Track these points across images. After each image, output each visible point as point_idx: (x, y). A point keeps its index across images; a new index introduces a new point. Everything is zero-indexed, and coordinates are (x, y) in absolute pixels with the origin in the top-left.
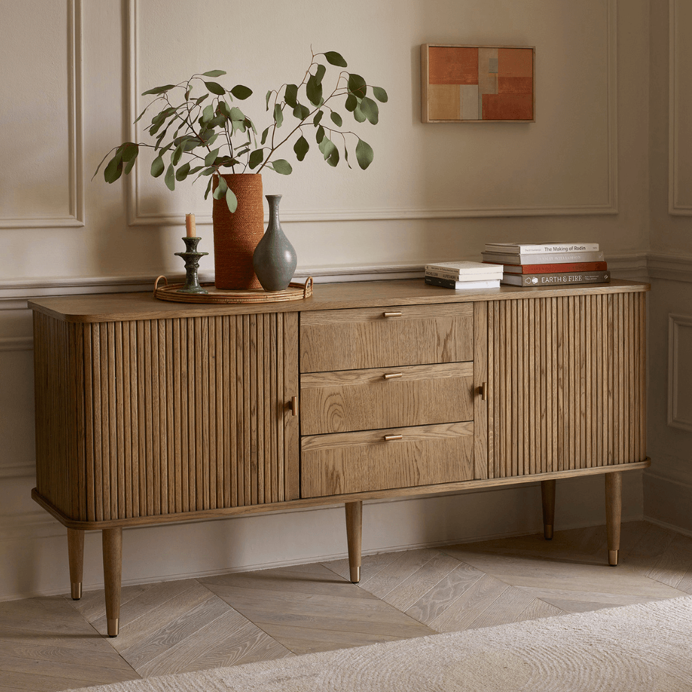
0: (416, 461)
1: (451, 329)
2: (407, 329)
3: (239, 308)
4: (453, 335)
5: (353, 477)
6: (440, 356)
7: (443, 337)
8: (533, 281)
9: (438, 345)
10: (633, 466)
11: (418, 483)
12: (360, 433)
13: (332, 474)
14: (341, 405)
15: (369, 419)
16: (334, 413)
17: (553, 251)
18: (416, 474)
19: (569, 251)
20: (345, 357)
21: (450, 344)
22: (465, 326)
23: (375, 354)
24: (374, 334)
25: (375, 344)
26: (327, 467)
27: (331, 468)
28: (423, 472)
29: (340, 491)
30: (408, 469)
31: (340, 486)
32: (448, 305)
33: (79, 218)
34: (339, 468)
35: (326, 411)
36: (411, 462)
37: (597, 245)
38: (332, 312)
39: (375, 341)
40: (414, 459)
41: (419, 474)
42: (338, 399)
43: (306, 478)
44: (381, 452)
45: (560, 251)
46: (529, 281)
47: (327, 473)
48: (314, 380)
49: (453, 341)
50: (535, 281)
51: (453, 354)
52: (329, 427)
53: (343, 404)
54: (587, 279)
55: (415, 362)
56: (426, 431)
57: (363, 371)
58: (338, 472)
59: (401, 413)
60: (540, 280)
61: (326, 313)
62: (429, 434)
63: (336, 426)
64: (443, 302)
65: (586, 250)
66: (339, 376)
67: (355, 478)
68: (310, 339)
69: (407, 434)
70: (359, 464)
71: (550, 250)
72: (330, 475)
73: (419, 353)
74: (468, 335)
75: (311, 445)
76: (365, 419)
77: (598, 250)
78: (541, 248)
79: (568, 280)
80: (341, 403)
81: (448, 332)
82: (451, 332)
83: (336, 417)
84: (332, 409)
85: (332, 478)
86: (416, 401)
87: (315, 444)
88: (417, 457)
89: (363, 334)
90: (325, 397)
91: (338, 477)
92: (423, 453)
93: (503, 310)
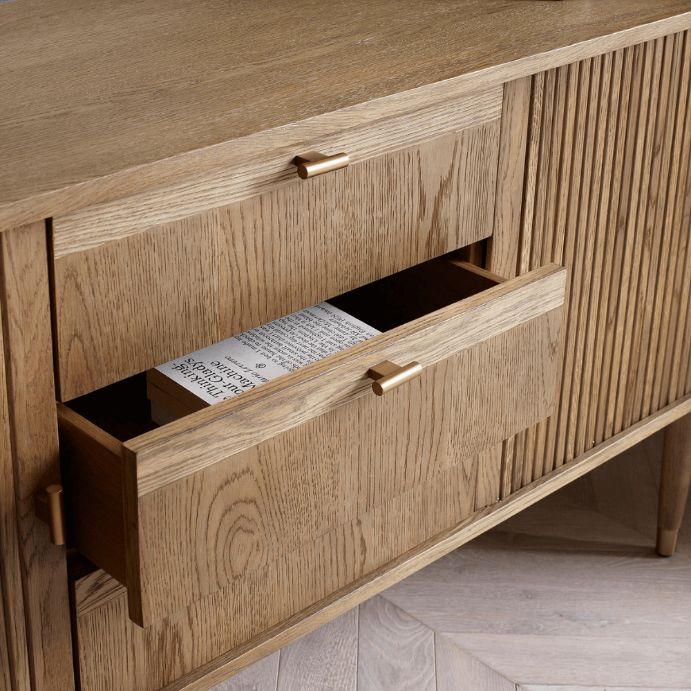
0: (359, 523)
1: (452, 166)
2: (350, 193)
4: (455, 181)
5: (214, 623)
6: (422, 244)
7: (432, 194)
9: (422, 215)
11: (362, 571)
13: (162, 639)
14: (253, 501)
16: (234, 530)
21: (448, 207)
22: (483, 149)
23: (269, 284)
24: (268, 229)
25: (267, 257)
28: (373, 542)
29: (184, 668)
30: (341, 548)
31: (182, 657)
34: (180, 618)
39: (267, 249)
40: (355, 522)
41: (364, 550)
42: (246, 488)
43: (93, 678)
49: (454, 197)
51: (452, 232)
53: (257, 495)
67: (218, 623)
68: (86, 291)
72: (155, 643)
73: (377, 250)
74: (486, 173)
76: (314, 513)
80: (253, 494)
81: (446, 174)
82: (451, 173)
84: (228, 521)
85: (162, 647)
89: (238, 234)
90: (208, 494)
91: (177, 637)
93: (562, 89)
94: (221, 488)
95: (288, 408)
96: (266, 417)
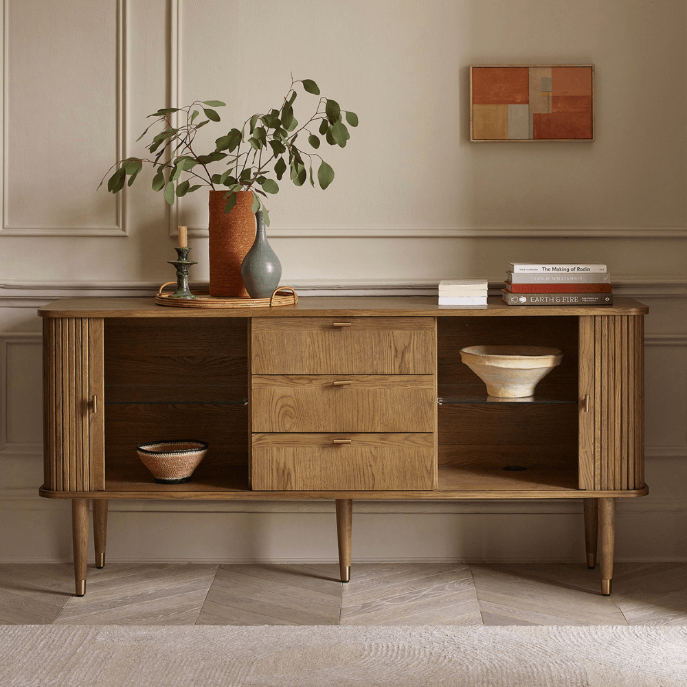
0: (371, 466)
1: (410, 342)
2: (361, 339)
3: (190, 311)
4: (412, 348)
5: (305, 476)
6: (397, 366)
7: (400, 349)
8: (520, 299)
9: (396, 356)
10: (619, 494)
11: (373, 487)
12: (312, 435)
13: (283, 471)
14: (292, 407)
15: (322, 423)
16: (285, 414)
17: (551, 271)
18: (371, 478)
19: (570, 271)
20: (297, 362)
21: (409, 356)
22: (426, 340)
23: (328, 361)
24: (327, 342)
25: (328, 352)
26: (278, 463)
27: (282, 465)
28: (378, 477)
29: (292, 488)
30: (362, 473)
31: (291, 483)
32: (405, 319)
33: (124, 229)
34: (290, 465)
35: (277, 411)
36: (365, 468)
37: (605, 267)
38: (283, 319)
39: (328, 350)
40: (368, 464)
41: (374, 479)
42: (290, 402)
43: (257, 472)
44: (334, 455)
45: (559, 272)
46: (515, 300)
47: (278, 470)
48: (265, 382)
49: (411, 354)
50: (523, 300)
51: (411, 366)
52: (280, 427)
53: (294, 406)
54: (584, 300)
55: (370, 372)
56: (383, 439)
57: (315, 377)
58: (289, 469)
59: (355, 420)
60: (528, 299)
61: (277, 320)
62: (385, 442)
63: (288, 426)
64: (399, 315)
65: (591, 271)
66: (291, 380)
67: (307, 477)
68: (261, 342)
69: (361, 440)
70: (311, 464)
71: (549, 270)
72: (281, 472)
73: (375, 363)
75: (261, 442)
76: (317, 422)
77: (605, 271)
78: (539, 268)
79: (562, 300)
80: (292, 404)
81: (407, 344)
82: (409, 344)
83: (287, 418)
84: (283, 410)
85: (283, 475)
86: (372, 408)
87: (265, 441)
88: (372, 463)
89: (316, 342)
90: (276, 398)
91: (289, 474)
92: (378, 459)
94: (280, 398)
95: (306, 382)
96: (297, 381)
